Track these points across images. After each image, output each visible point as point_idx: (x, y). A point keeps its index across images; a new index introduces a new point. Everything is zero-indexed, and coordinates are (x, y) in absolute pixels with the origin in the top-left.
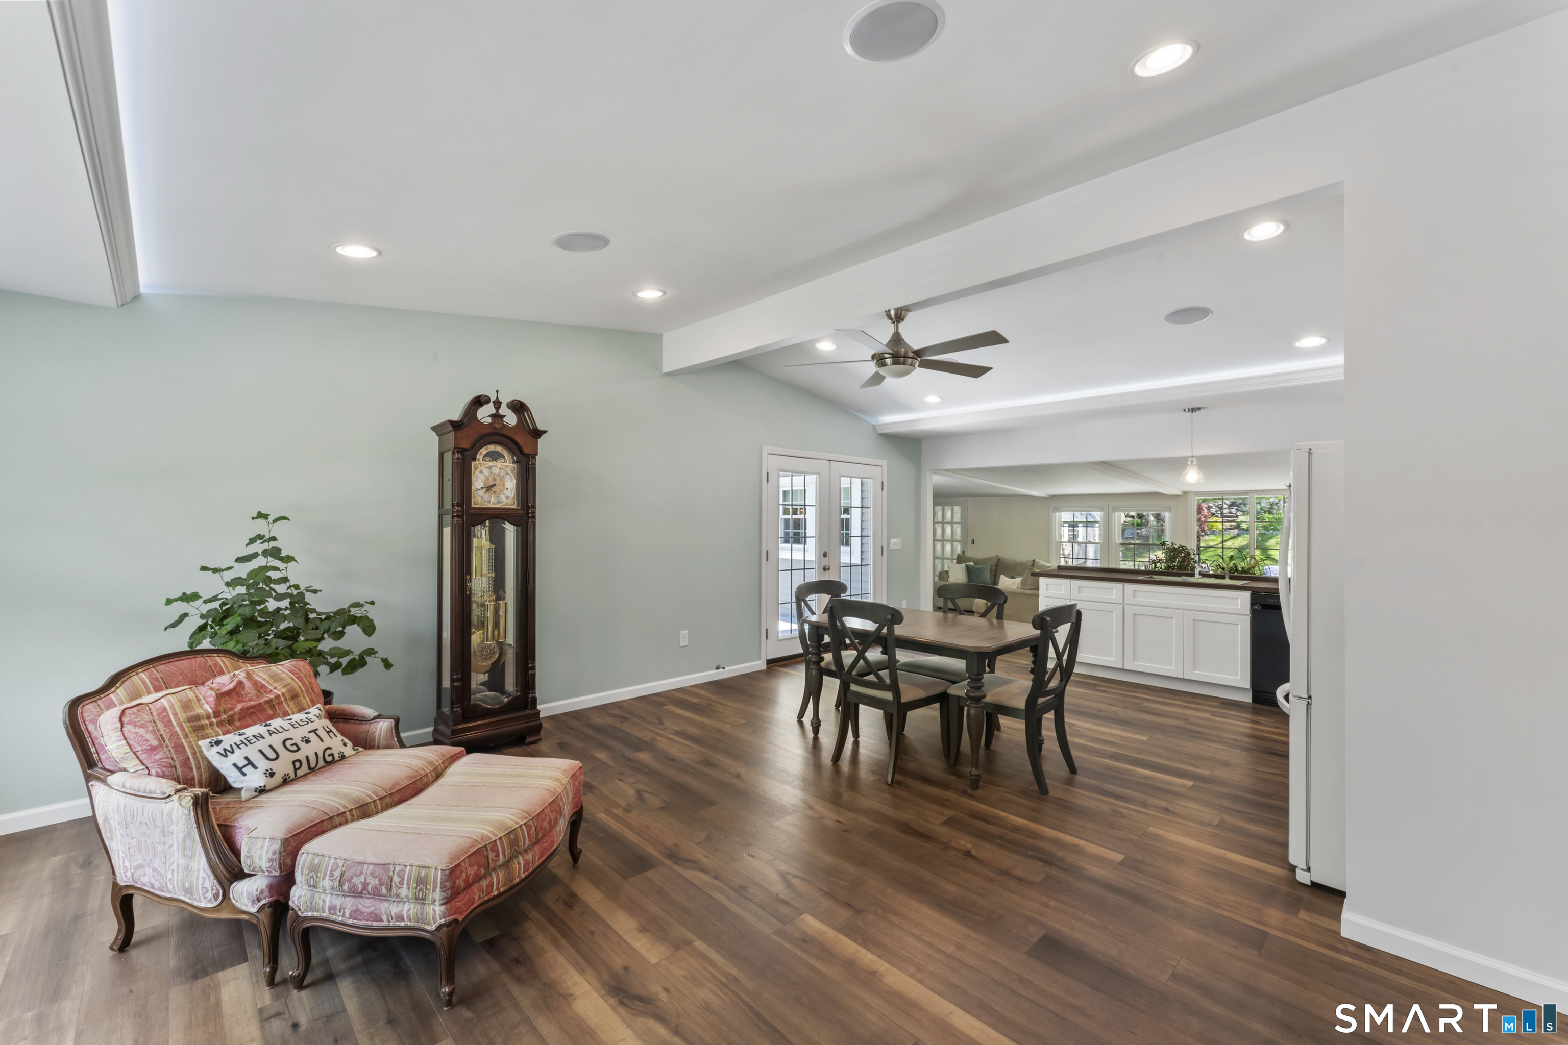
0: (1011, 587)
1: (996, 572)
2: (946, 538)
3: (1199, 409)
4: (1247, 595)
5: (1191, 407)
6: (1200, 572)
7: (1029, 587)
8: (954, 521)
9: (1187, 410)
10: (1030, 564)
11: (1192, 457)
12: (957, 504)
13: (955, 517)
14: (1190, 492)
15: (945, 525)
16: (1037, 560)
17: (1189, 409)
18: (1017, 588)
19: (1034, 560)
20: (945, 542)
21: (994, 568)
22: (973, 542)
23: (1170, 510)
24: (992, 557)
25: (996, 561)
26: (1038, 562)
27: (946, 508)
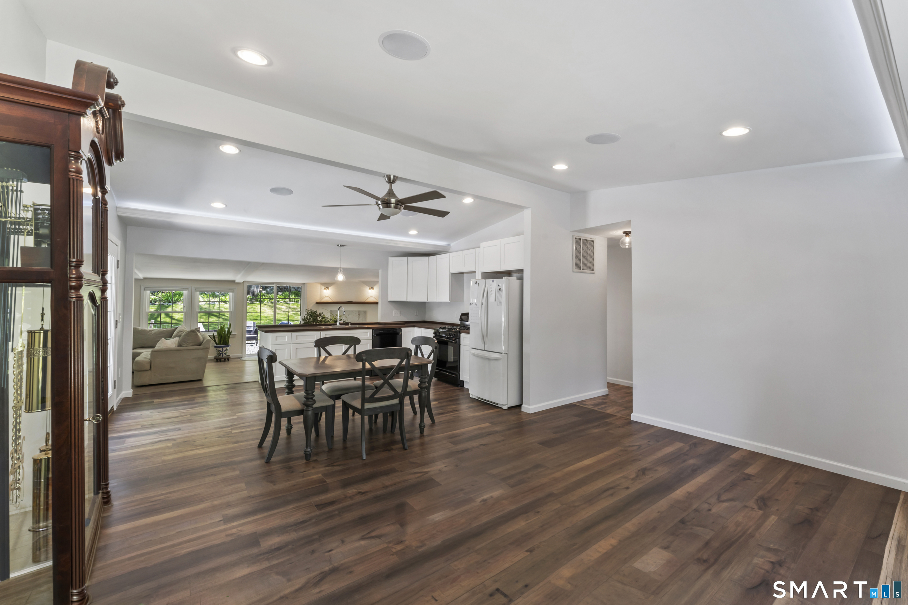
0: (171, 346)
3: (344, 246)
4: (371, 330)
5: (341, 244)
6: (339, 323)
7: (191, 344)
9: (339, 245)
11: (341, 268)
17: (340, 245)
18: (175, 346)
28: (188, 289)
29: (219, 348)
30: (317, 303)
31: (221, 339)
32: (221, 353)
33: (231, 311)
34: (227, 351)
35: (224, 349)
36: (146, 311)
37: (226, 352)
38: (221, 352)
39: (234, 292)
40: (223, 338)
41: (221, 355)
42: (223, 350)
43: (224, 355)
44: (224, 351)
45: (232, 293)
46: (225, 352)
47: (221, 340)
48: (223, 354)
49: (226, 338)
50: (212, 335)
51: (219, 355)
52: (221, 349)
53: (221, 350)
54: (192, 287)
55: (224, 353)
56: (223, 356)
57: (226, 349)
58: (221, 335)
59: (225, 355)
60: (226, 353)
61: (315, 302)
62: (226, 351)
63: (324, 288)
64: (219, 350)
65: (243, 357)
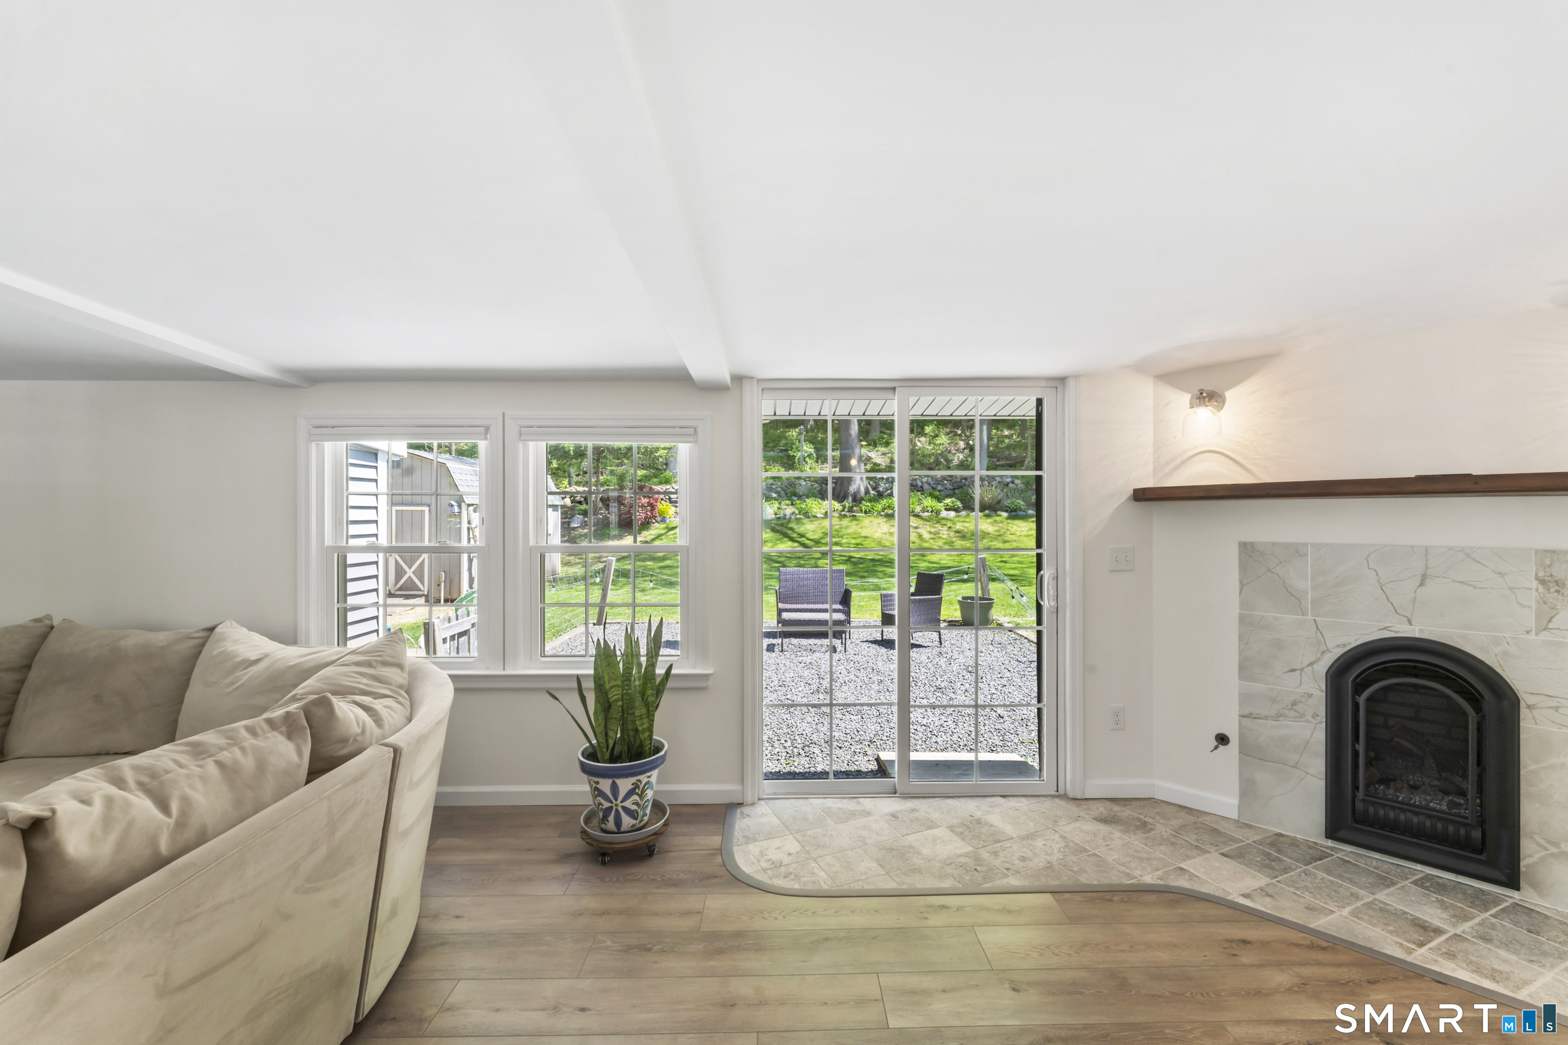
1: (16, 694)
10: (188, 647)
14: (751, 378)
16: (224, 627)
19: (212, 629)
23: (690, 433)
26: (223, 639)
28: (488, 427)
29: (596, 779)
30: (1142, 496)
32: (608, 811)
33: (688, 543)
34: (641, 796)
35: (625, 785)
36: (328, 543)
37: (637, 804)
38: (606, 805)
39: (696, 442)
40: (615, 713)
41: (611, 818)
42: (615, 788)
43: (627, 821)
44: (620, 798)
45: (689, 446)
46: (628, 804)
48: (617, 811)
49: (637, 713)
51: (601, 815)
52: (606, 785)
53: (607, 791)
54: (504, 414)
55: (624, 808)
56: (618, 822)
57: (636, 786)
59: (633, 822)
60: (634, 807)
61: (1130, 492)
62: (635, 797)
63: (1186, 398)
64: (598, 786)
65: (749, 803)
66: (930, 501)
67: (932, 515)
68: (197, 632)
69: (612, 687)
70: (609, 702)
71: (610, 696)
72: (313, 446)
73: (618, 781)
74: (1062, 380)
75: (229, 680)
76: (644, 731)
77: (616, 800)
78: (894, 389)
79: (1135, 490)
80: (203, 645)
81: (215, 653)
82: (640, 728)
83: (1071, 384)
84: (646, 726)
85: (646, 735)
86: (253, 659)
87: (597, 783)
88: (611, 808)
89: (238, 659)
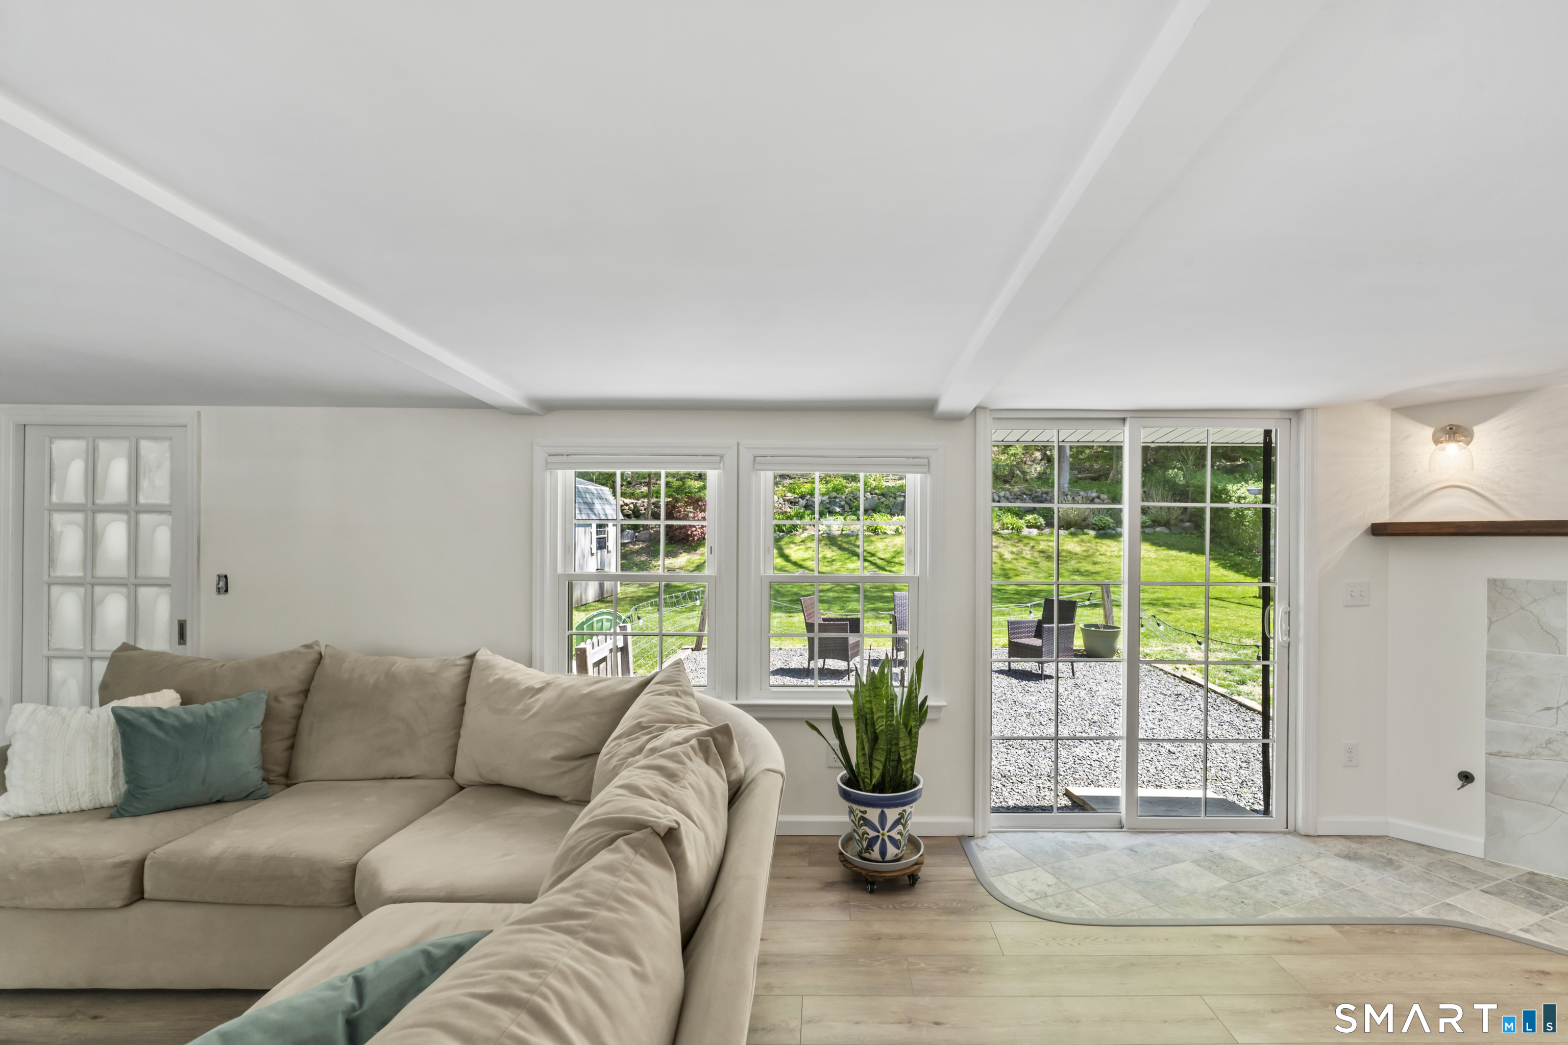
1: (298, 718)
2: (103, 571)
8: (142, 500)
10: (453, 675)
12: (156, 432)
13: (144, 484)
14: (985, 408)
15: (101, 518)
16: (483, 655)
19: (472, 657)
20: (99, 590)
21: (289, 704)
22: (223, 585)
23: (923, 464)
24: (283, 656)
25: (300, 669)
26: (489, 667)
27: (104, 447)
28: (722, 457)
29: (863, 809)
30: (1379, 530)
31: (873, 749)
32: (872, 842)
33: (918, 574)
34: (904, 826)
35: (892, 814)
36: (560, 570)
37: (901, 834)
38: (872, 834)
39: (928, 472)
40: (882, 744)
41: (877, 848)
42: (883, 818)
43: (892, 851)
44: (887, 827)
45: (919, 476)
46: (893, 834)
47: (871, 757)
48: (883, 840)
49: (901, 744)
50: (827, 720)
51: (865, 844)
52: (873, 814)
53: (876, 822)
54: (738, 444)
55: (889, 837)
56: (883, 852)
57: (902, 815)
58: (873, 724)
59: (896, 851)
60: (898, 837)
61: (1367, 527)
62: (900, 827)
63: (1429, 432)
64: (865, 816)
65: (980, 834)
66: (1010, 517)
67: (1012, 533)
68: (460, 659)
69: (878, 718)
70: (875, 732)
71: (877, 727)
72: (548, 473)
73: (886, 811)
74: (1297, 413)
75: (519, 707)
76: (906, 762)
77: (883, 829)
78: (1124, 420)
79: (1373, 525)
80: (469, 671)
81: (491, 680)
82: (903, 759)
83: (1307, 417)
84: (908, 757)
85: (909, 766)
86: (537, 686)
87: (865, 812)
88: (878, 837)
89: (523, 687)
